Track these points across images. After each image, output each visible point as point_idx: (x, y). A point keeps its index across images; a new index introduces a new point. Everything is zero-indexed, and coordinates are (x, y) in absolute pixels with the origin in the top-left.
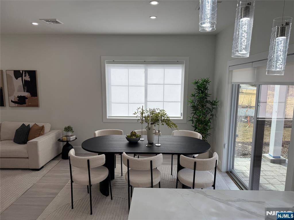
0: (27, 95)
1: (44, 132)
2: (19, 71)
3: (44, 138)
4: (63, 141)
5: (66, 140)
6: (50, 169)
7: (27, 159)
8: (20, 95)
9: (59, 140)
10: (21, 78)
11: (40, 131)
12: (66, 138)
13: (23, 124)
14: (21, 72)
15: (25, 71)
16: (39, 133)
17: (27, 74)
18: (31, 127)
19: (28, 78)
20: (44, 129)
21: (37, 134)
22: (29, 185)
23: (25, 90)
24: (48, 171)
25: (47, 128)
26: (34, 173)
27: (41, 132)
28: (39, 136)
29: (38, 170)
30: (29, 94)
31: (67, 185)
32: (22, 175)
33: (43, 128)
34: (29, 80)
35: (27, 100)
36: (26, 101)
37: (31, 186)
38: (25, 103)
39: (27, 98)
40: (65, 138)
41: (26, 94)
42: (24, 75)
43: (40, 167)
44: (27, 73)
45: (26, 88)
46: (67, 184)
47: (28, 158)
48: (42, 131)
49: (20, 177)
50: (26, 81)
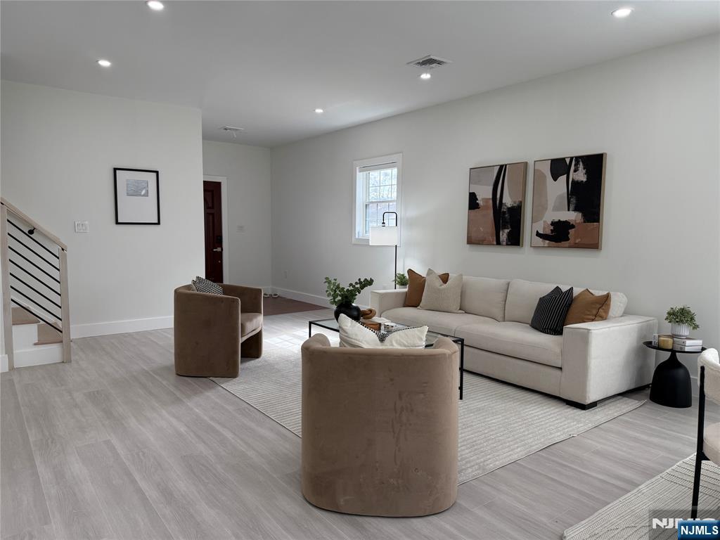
0: (573, 218)
1: (607, 312)
2: (563, 159)
3: (609, 326)
4: (659, 348)
5: (670, 348)
6: (616, 415)
7: (558, 372)
8: (556, 220)
9: (649, 344)
10: (566, 175)
11: (598, 306)
12: (670, 340)
13: (557, 287)
14: (568, 162)
15: (577, 158)
16: (594, 312)
17: (581, 166)
18: (575, 297)
19: (581, 176)
20: (609, 305)
21: (588, 313)
22: (559, 434)
23: (572, 207)
24: (610, 418)
25: (617, 304)
26: (572, 412)
27: (601, 310)
28: (593, 320)
29: (582, 407)
30: (580, 215)
31: (667, 471)
32: (542, 407)
33: (606, 299)
34: (585, 180)
35: (572, 231)
36: (569, 233)
37: (562, 438)
38: (568, 239)
39: (573, 226)
40: (667, 341)
41: (572, 216)
42: (573, 168)
43: (588, 401)
44: (581, 163)
45: (575, 202)
46: (670, 469)
47: (561, 368)
48: (603, 307)
49: (538, 410)
50: (577, 182)
